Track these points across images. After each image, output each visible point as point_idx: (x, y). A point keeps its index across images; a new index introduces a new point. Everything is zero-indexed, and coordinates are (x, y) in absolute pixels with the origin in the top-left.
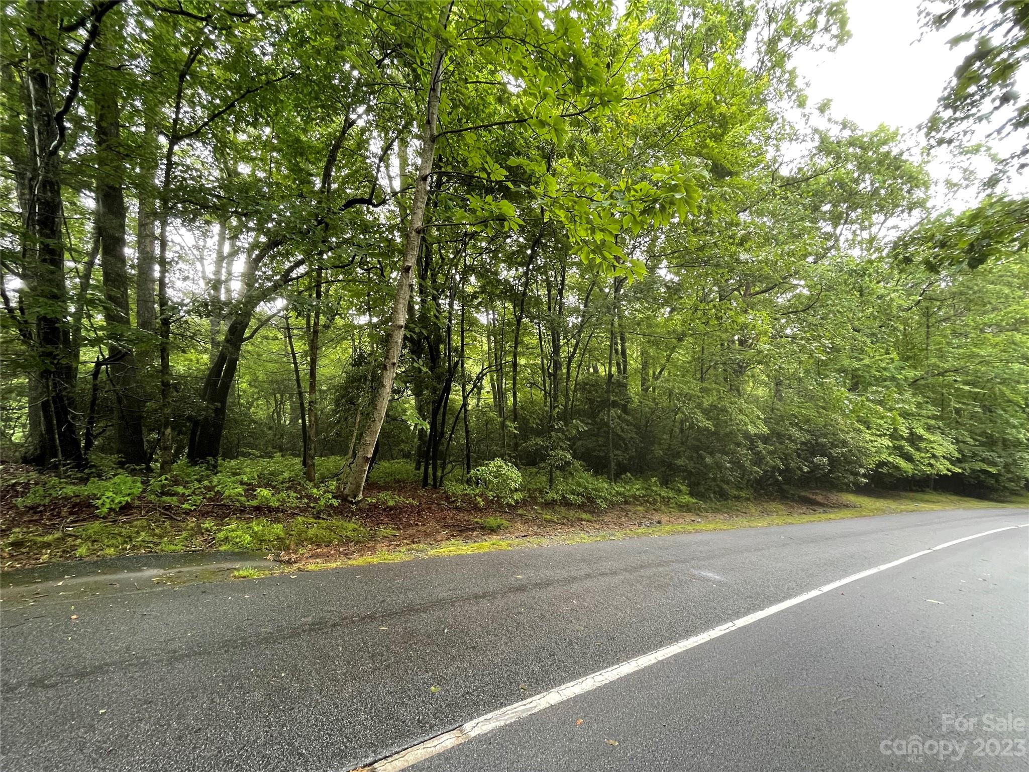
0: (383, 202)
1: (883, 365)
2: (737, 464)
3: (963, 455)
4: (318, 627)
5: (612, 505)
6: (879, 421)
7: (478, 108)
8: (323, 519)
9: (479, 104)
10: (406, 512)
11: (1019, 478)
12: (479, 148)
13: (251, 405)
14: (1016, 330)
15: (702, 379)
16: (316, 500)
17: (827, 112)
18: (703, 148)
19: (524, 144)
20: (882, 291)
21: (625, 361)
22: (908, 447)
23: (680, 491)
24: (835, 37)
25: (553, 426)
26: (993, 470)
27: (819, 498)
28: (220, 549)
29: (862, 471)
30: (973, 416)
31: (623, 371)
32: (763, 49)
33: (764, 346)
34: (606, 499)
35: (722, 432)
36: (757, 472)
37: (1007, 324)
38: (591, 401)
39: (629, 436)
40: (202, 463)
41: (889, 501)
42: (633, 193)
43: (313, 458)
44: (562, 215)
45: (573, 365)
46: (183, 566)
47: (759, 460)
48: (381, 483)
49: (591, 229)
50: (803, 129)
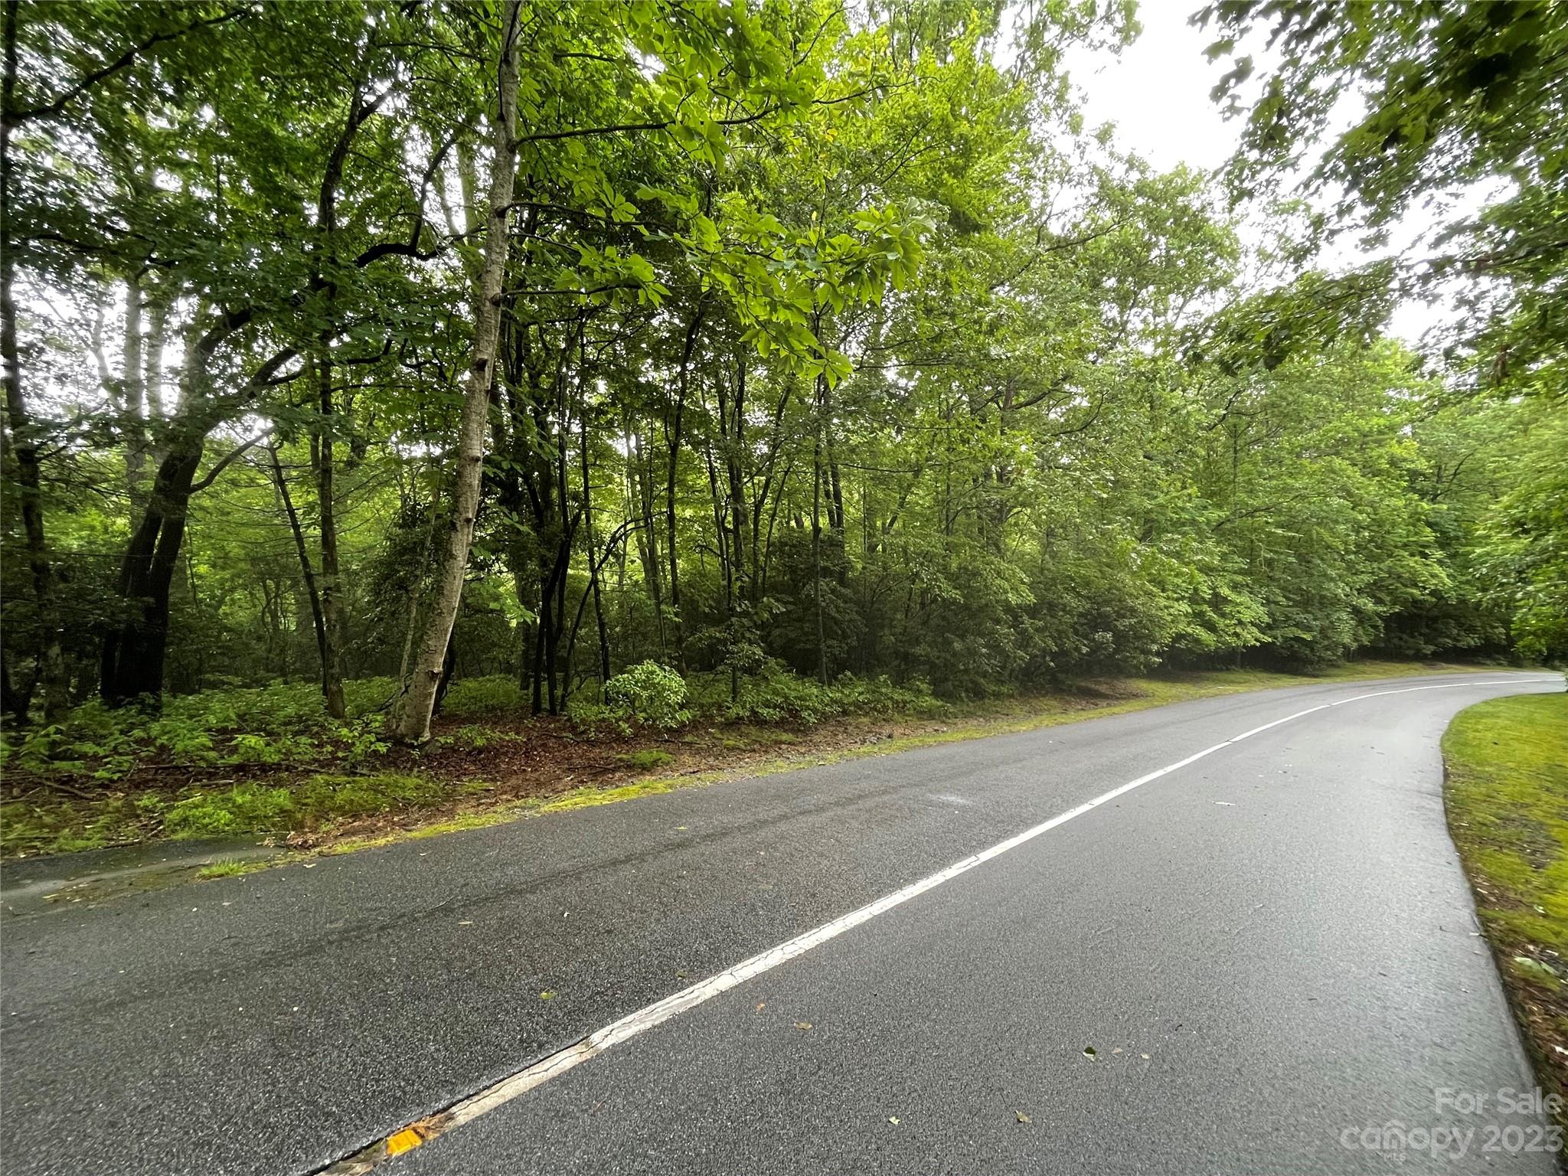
0: (436, 252)
1: (1180, 504)
2: (995, 648)
3: (1274, 620)
4: (355, 934)
5: (824, 719)
6: (1176, 580)
7: (588, 100)
8: (362, 775)
9: (589, 93)
10: (505, 754)
11: (1337, 644)
12: (594, 168)
13: (221, 602)
14: (1337, 454)
15: (948, 531)
16: (348, 747)
17: (1108, 144)
18: (939, 187)
19: (668, 165)
20: (1176, 402)
21: (840, 508)
22: (1211, 614)
23: (920, 691)
24: (1120, 30)
25: (733, 609)
26: (1308, 637)
27: (1103, 689)
28: (173, 837)
29: (1155, 648)
30: (1287, 568)
31: (837, 520)
32: (1023, 40)
33: (1028, 480)
34: (815, 711)
35: (975, 606)
36: (1022, 658)
37: (1326, 445)
38: (793, 570)
39: (847, 617)
40: (131, 703)
41: (1187, 686)
42: (829, 250)
43: (338, 681)
44: (726, 279)
45: (764, 517)
46: (103, 870)
47: (1024, 641)
48: (462, 712)
49: (770, 304)
50: (1079, 167)
